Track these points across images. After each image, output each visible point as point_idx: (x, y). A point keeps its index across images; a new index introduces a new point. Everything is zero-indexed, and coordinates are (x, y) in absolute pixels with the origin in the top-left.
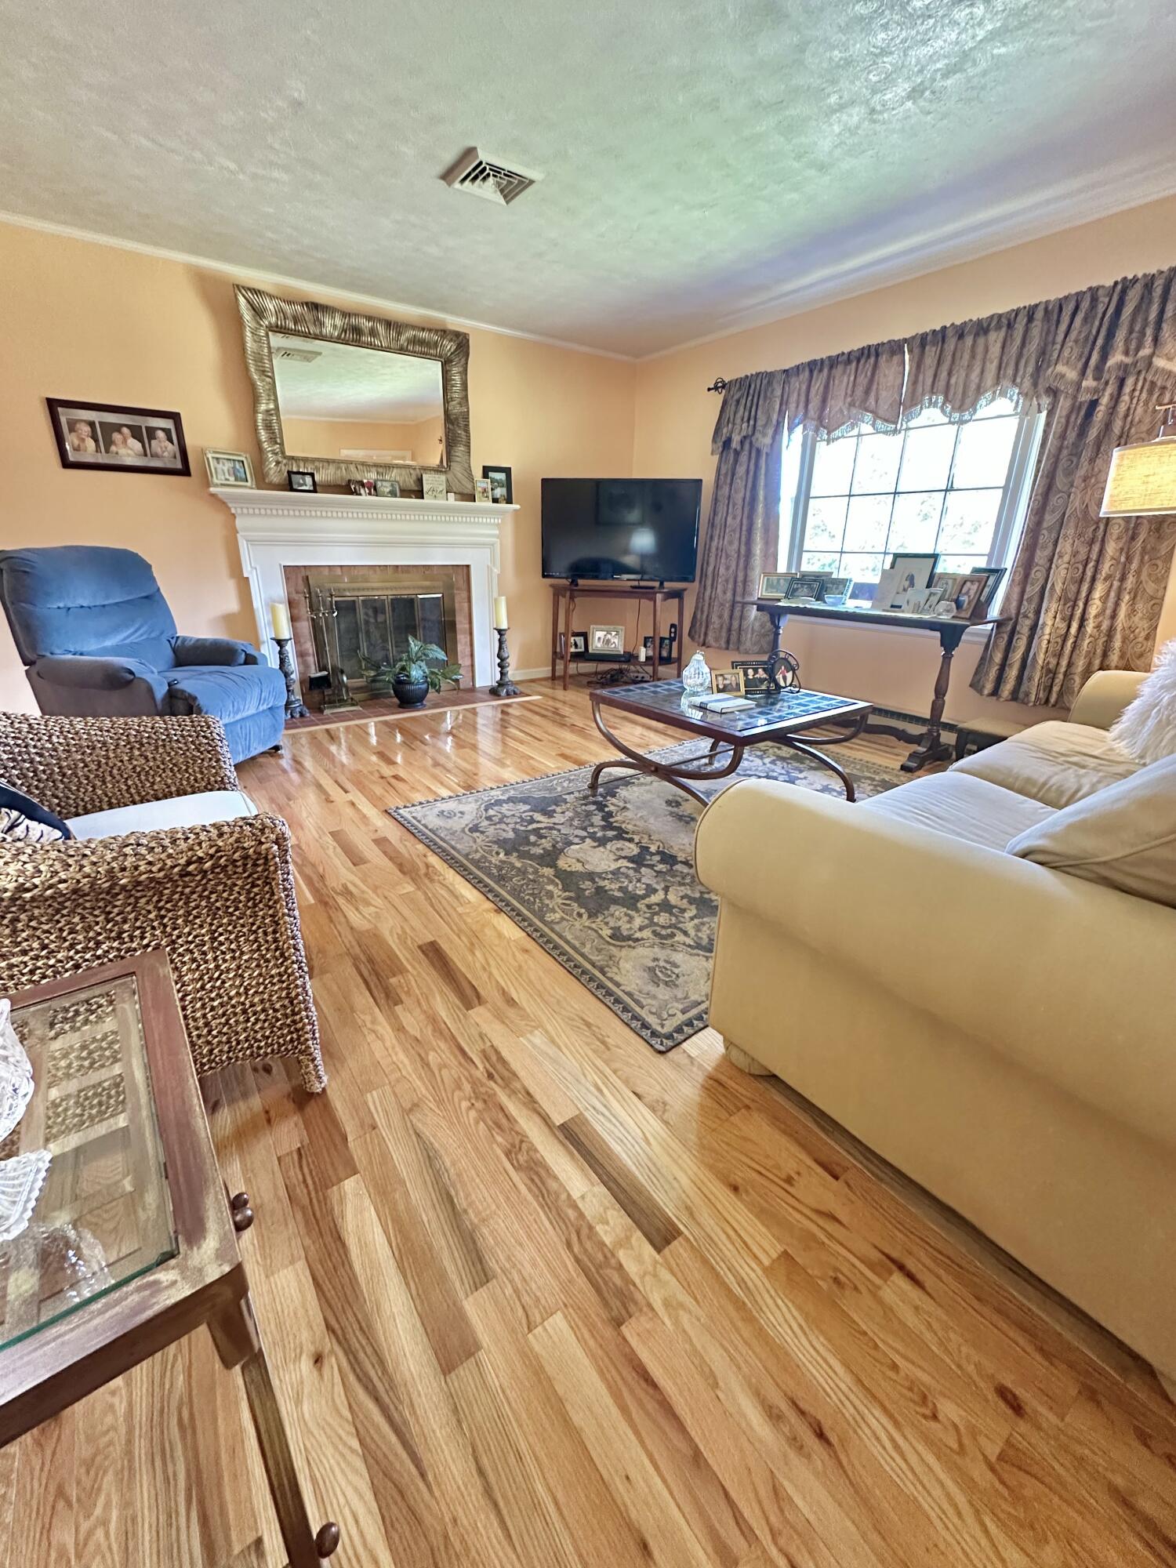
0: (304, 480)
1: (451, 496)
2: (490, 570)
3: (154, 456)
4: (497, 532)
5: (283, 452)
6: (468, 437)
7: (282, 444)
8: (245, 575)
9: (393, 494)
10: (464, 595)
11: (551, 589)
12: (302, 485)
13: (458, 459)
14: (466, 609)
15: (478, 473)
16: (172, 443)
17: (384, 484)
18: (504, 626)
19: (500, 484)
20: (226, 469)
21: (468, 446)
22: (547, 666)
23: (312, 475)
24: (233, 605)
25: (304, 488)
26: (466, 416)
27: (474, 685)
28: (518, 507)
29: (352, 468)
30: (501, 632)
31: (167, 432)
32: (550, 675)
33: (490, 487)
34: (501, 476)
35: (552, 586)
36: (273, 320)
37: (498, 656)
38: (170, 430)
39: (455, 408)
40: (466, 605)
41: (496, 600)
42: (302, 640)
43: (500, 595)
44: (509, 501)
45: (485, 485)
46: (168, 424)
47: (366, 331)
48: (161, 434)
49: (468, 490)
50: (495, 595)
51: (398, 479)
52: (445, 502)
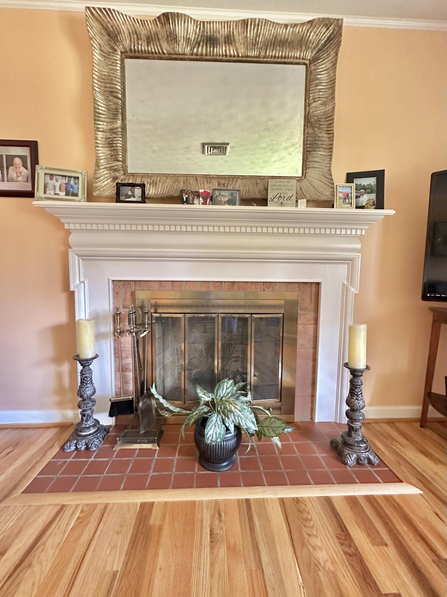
0: (133, 192)
1: (302, 203)
2: (345, 290)
3: (11, 180)
4: (359, 246)
5: (125, 170)
6: (331, 139)
7: (124, 161)
8: (72, 289)
9: (231, 202)
10: (311, 315)
11: (432, 314)
12: (130, 197)
13: (316, 165)
14: (311, 333)
15: (339, 179)
16: (27, 169)
17: (223, 193)
18: (361, 364)
19: (367, 190)
20: (58, 185)
21: (330, 149)
22: (418, 404)
23: (142, 186)
24: (62, 318)
25: (132, 199)
26: (330, 117)
27: (312, 419)
28: (392, 212)
29: (192, 181)
30: (355, 373)
31: (23, 158)
32: (419, 416)
33: (354, 194)
34: (372, 181)
35: (431, 309)
36: (127, 43)
37: (348, 403)
38: (26, 156)
39: (318, 109)
40: (311, 327)
41: (351, 328)
42: (124, 355)
43: (358, 321)
44: (379, 204)
45: (348, 190)
46: (25, 151)
47: (222, 40)
48: (18, 161)
49: (326, 194)
50: (350, 322)
51: (241, 189)
52: (294, 209)
